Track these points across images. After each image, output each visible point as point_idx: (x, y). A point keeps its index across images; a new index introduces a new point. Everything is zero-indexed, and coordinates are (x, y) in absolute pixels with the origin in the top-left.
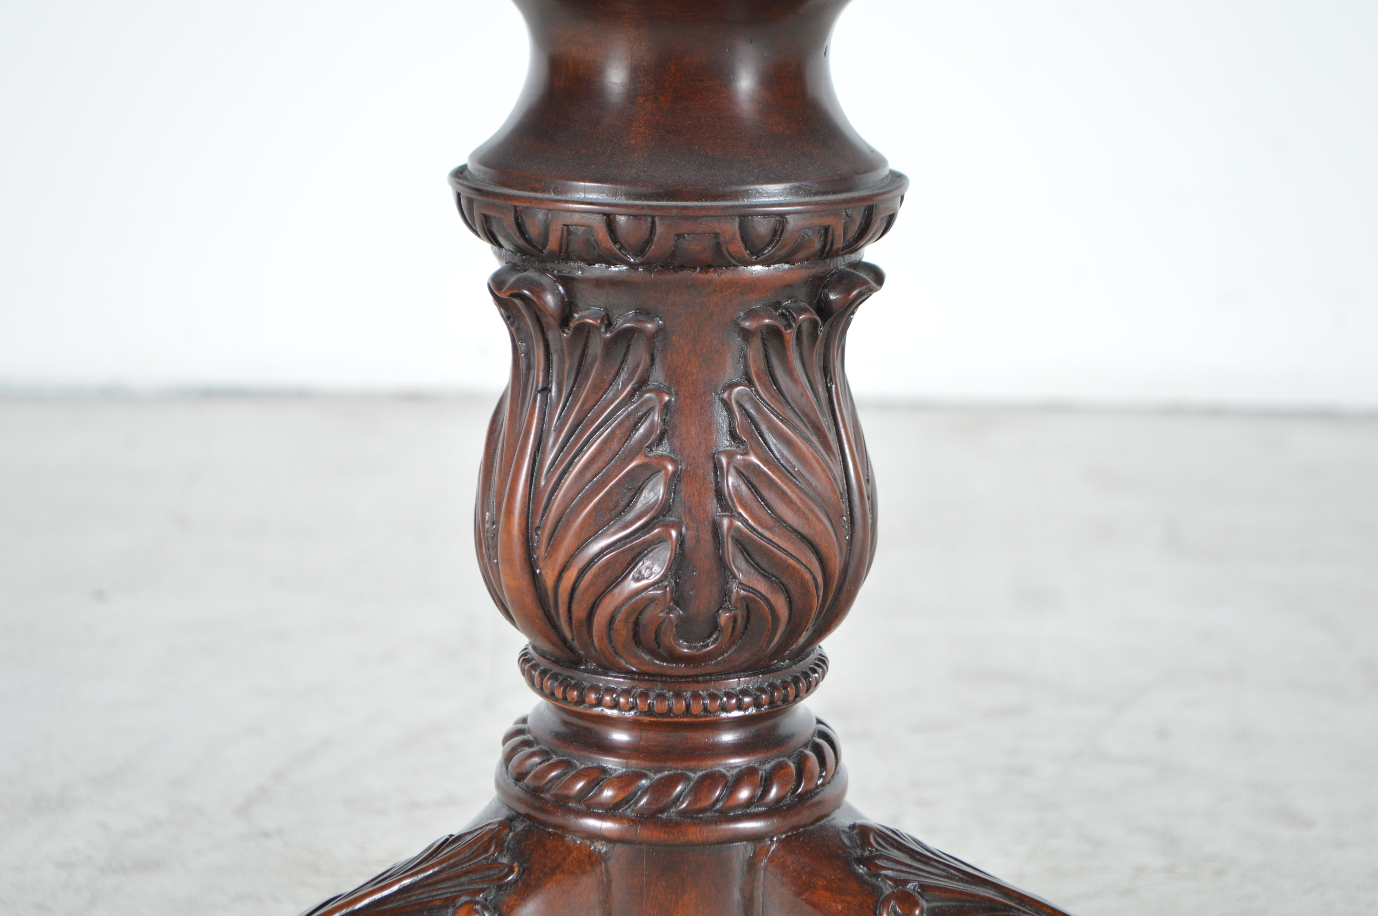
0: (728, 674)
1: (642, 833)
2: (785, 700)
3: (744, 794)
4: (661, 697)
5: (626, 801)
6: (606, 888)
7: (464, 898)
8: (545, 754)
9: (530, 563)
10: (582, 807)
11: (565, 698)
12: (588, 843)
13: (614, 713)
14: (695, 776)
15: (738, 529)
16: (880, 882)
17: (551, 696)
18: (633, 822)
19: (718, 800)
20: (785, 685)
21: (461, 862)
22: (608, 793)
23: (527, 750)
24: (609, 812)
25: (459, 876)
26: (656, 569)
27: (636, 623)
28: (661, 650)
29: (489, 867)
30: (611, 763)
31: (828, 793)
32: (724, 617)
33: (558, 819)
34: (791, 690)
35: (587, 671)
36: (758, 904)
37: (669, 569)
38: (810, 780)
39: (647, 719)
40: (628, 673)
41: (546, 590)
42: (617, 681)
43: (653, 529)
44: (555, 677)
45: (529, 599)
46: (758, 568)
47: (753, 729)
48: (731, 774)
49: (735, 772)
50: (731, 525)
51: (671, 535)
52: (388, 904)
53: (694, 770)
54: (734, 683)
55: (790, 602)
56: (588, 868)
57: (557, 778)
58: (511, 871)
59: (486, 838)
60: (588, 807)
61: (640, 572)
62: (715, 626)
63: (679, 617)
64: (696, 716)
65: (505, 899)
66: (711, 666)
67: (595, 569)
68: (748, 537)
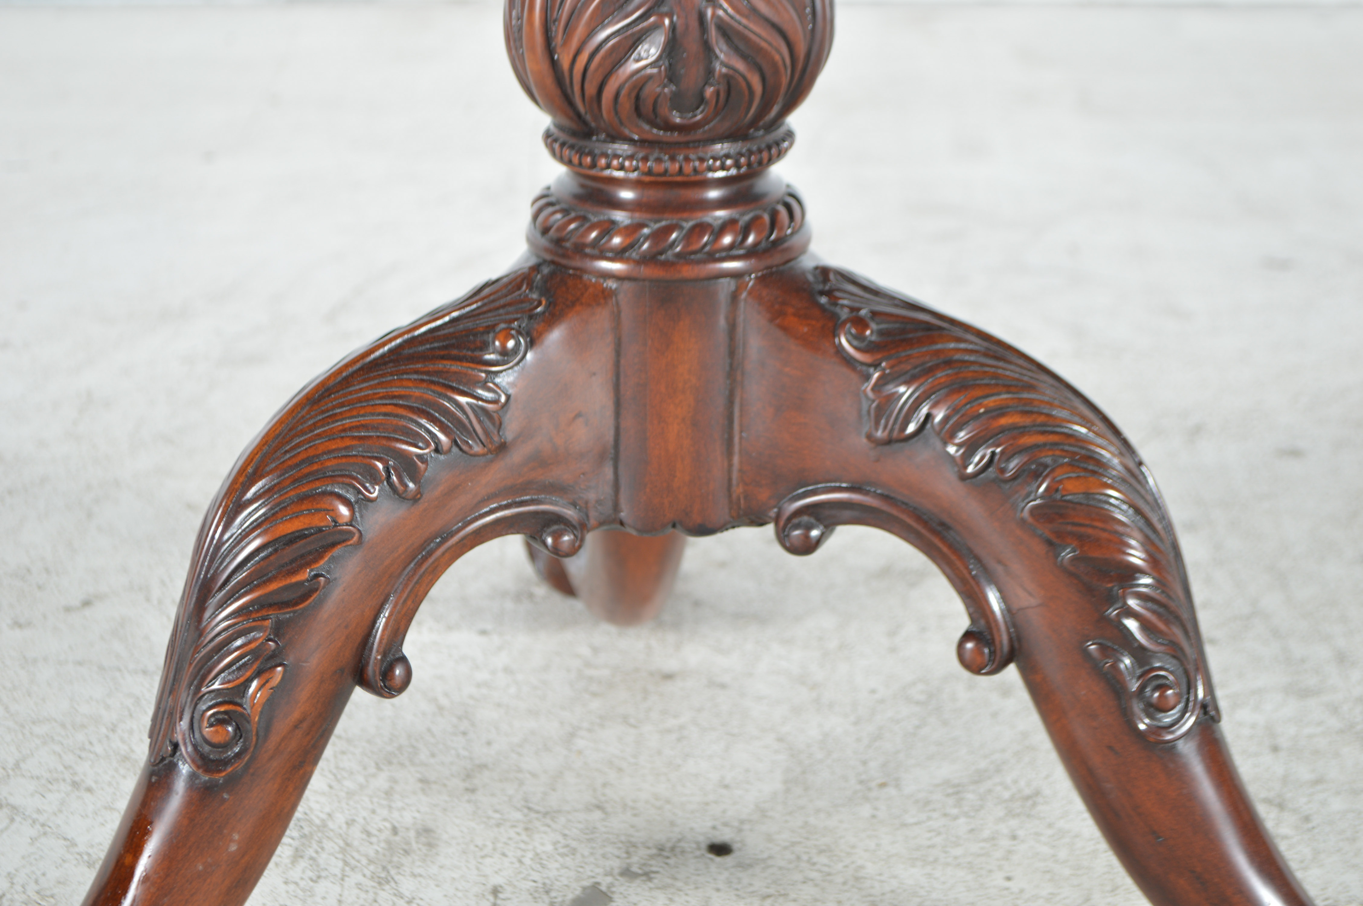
0: (713, 141)
1: (645, 271)
2: (760, 163)
3: (727, 240)
4: (659, 160)
5: (631, 246)
6: (617, 318)
7: (503, 326)
8: (565, 212)
9: (550, 50)
10: (596, 252)
11: (580, 164)
12: (602, 281)
13: (619, 174)
14: (687, 225)
15: (719, 18)
16: (838, 310)
17: (569, 163)
18: (638, 262)
19: (706, 244)
20: (760, 151)
21: (499, 298)
22: (617, 240)
23: (550, 209)
24: (619, 255)
25: (497, 309)
26: (653, 51)
27: (638, 98)
28: (658, 120)
29: (522, 302)
30: (620, 216)
31: (796, 241)
32: (709, 91)
33: (577, 263)
34: (765, 155)
35: (598, 140)
36: (740, 329)
37: (663, 51)
38: (781, 229)
39: (647, 179)
40: (630, 141)
41: (563, 73)
42: (623, 148)
43: (650, 17)
44: (572, 147)
45: (549, 81)
46: (737, 50)
47: (734, 188)
48: (717, 224)
49: (720, 222)
50: (714, 14)
51: (664, 23)
52: (441, 330)
53: (686, 220)
54: (719, 148)
55: (763, 79)
56: (602, 301)
57: (576, 229)
58: (539, 304)
59: (519, 280)
60: (602, 251)
61: (639, 54)
62: (701, 100)
63: (672, 92)
64: (688, 176)
65: (536, 326)
66: (699, 134)
67: (602, 52)
68: (728, 24)
